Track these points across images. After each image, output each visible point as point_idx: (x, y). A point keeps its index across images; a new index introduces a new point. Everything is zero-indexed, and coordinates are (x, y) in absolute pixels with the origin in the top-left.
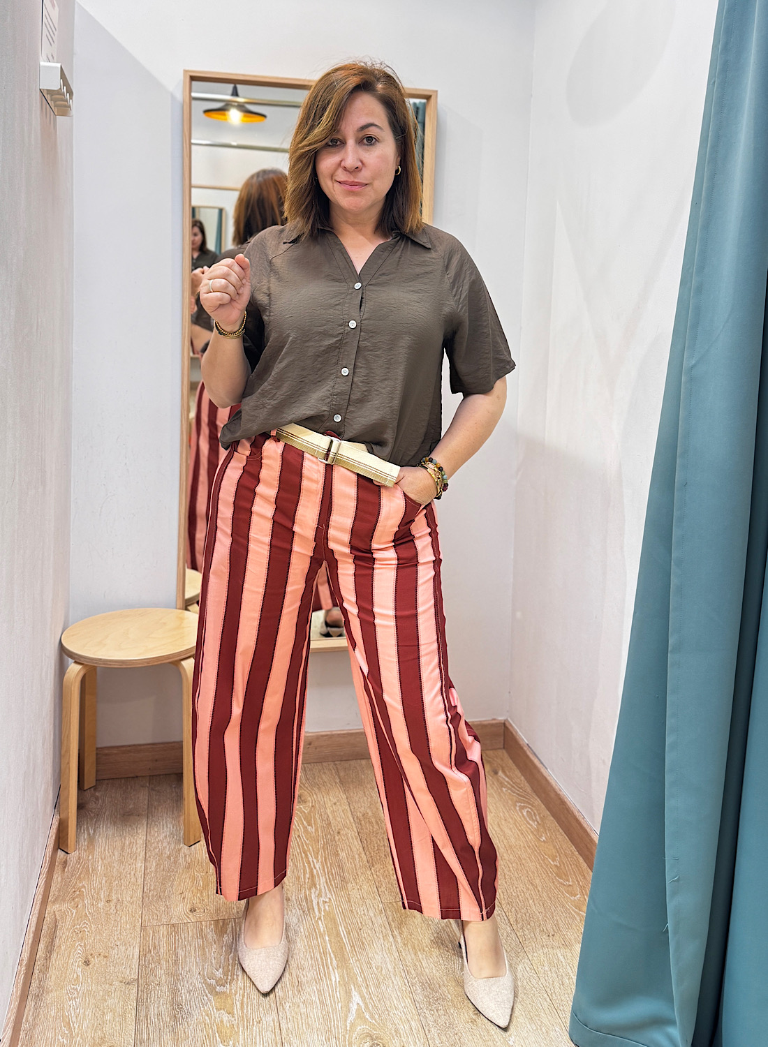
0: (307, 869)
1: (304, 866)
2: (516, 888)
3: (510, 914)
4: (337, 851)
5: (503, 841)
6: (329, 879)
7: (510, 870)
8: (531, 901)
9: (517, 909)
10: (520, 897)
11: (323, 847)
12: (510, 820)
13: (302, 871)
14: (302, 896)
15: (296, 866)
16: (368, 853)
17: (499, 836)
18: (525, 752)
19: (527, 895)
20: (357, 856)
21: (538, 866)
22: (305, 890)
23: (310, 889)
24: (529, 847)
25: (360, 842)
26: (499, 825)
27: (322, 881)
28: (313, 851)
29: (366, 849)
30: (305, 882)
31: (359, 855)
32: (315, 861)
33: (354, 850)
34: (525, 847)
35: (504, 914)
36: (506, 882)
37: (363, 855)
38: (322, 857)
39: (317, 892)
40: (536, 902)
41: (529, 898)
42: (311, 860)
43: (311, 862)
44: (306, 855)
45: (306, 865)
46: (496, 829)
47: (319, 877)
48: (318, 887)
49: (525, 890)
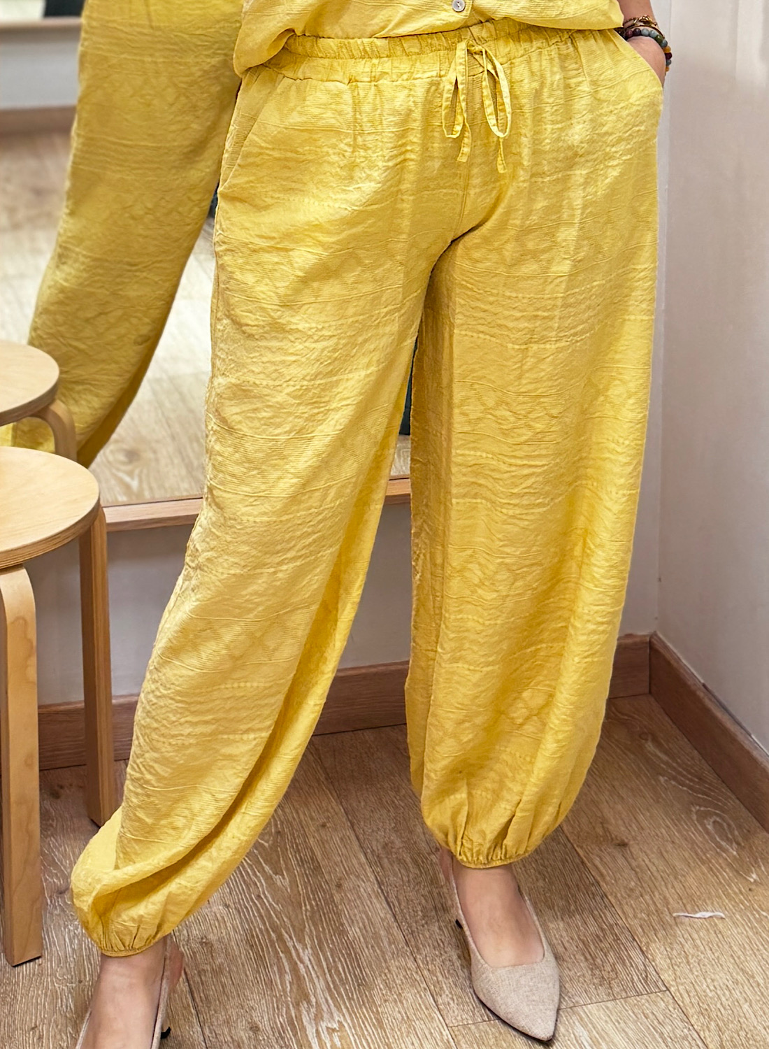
0: (286, 964)
1: (279, 959)
2: (713, 981)
3: (707, 1032)
4: (342, 925)
5: (673, 887)
6: (334, 982)
7: (696, 947)
8: (746, 1006)
9: (721, 1024)
10: (723, 999)
11: (312, 918)
12: (684, 843)
13: (275, 969)
14: (281, 1020)
15: (261, 958)
16: (404, 925)
17: (665, 875)
18: (699, 700)
19: (737, 994)
20: (382, 933)
21: (751, 933)
22: (288, 1008)
23: (297, 1005)
24: (728, 896)
25: (385, 905)
26: (661, 853)
27: (318, 988)
28: (293, 926)
29: (399, 917)
30: (284, 991)
31: (388, 930)
32: (299, 947)
33: (376, 920)
34: (720, 897)
35: (695, 1036)
36: (691, 970)
37: (395, 931)
38: (312, 940)
39: (313, 1010)
40: (756, 1007)
41: (742, 1001)
42: (290, 944)
43: (291, 948)
44: (280, 937)
45: (281, 955)
46: (656, 862)
47: (311, 980)
48: (314, 1000)
49: (730, 984)
